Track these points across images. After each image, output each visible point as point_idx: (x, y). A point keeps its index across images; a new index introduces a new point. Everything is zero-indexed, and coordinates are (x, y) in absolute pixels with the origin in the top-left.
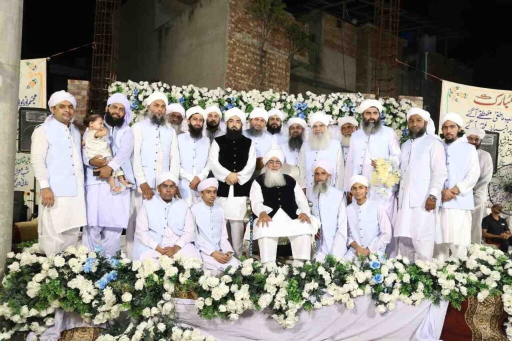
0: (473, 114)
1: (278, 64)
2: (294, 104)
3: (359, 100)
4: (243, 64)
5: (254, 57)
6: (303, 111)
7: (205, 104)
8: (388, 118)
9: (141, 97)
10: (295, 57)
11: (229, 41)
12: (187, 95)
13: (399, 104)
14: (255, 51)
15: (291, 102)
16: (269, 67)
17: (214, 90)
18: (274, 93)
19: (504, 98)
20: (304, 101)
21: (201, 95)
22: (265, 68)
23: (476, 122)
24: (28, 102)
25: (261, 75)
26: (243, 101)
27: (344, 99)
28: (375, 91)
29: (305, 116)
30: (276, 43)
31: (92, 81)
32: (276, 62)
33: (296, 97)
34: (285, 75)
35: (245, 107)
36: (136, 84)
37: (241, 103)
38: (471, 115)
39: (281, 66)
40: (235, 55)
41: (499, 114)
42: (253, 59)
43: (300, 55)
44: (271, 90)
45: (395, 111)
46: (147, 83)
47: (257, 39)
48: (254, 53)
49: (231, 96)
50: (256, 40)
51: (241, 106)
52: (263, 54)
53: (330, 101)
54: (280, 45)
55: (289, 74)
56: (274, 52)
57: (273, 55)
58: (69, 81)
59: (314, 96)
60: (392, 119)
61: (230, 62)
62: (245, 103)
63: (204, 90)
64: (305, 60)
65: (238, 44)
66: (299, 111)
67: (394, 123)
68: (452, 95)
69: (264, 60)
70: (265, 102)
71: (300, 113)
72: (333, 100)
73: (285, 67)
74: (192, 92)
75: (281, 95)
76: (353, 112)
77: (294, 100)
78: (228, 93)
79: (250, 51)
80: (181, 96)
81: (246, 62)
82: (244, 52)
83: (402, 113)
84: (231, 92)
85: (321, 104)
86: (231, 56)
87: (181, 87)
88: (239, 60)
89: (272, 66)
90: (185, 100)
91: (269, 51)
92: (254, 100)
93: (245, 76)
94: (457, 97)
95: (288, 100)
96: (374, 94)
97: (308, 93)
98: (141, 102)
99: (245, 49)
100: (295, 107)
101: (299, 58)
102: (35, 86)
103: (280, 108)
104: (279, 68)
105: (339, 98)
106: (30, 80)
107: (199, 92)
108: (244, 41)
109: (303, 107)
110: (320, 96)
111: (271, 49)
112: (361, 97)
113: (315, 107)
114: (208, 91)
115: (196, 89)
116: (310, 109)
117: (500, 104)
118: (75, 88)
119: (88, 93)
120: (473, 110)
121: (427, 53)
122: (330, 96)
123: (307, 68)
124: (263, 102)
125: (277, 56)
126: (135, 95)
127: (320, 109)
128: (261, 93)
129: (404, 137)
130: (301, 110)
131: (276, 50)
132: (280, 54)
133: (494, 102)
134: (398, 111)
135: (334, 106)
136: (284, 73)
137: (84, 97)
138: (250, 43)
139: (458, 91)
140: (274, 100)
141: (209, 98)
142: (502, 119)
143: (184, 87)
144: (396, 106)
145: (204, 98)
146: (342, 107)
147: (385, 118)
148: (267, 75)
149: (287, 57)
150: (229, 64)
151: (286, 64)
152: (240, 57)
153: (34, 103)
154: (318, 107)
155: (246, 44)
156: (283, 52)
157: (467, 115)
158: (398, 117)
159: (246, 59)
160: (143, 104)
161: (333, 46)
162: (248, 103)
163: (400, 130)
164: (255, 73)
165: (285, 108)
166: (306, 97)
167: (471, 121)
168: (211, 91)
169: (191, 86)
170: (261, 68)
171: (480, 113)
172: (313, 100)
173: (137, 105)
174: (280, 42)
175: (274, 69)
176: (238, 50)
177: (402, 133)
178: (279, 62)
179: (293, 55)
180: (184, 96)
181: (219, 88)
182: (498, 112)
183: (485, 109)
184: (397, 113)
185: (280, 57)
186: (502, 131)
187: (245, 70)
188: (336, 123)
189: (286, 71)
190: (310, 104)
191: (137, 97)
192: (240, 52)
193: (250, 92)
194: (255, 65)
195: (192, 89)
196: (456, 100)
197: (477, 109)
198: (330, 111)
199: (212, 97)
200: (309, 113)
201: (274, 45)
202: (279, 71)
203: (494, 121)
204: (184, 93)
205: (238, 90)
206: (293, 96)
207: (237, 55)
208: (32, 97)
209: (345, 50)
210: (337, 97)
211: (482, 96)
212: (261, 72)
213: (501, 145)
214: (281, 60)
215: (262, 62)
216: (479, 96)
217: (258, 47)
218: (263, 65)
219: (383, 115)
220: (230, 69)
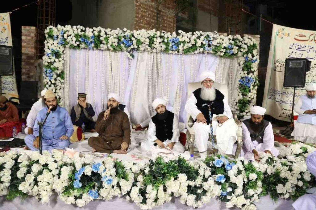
0: (294, 47)
1: (168, 19)
2: (170, 39)
3: (215, 36)
4: (146, 18)
5: (152, 14)
6: (176, 44)
7: (108, 40)
8: (235, 49)
9: (65, 36)
10: (180, 15)
11: (136, 3)
12: (96, 33)
13: (243, 39)
14: (153, 10)
15: (168, 38)
16: (162, 21)
17: (115, 30)
18: (156, 31)
19: (315, 36)
20: (177, 36)
21: (106, 34)
22: (160, 21)
23: (296, 52)
24: (4, 42)
25: (157, 26)
26: (134, 37)
27: (205, 36)
28: (227, 31)
29: (177, 47)
30: (167, 5)
31: (38, 27)
32: (167, 17)
33: (171, 34)
34: (173, 26)
35: (136, 41)
36: (63, 27)
37: (133, 39)
38: (292, 48)
39: (170, 20)
40: (140, 13)
41: (311, 47)
42: (152, 15)
43: (183, 13)
44: (154, 30)
45: (240, 44)
46: (70, 26)
47: (155, 3)
48: (152, 12)
49: (126, 34)
50: (153, 3)
51: (133, 41)
52: (158, 12)
53: (195, 37)
54: (169, 7)
55: (175, 25)
56: (166, 11)
57: (165, 13)
58: (22, 27)
59: (184, 33)
60: (238, 49)
61: (136, 17)
62: (136, 39)
63: (108, 30)
64: (186, 16)
65: (142, 5)
66: (173, 44)
67: (239, 52)
68: (279, 34)
69: (159, 16)
70: (150, 38)
71: (174, 45)
72: (197, 36)
73: (173, 21)
74: (100, 31)
75: (161, 33)
76: (211, 44)
77: (170, 36)
78: (124, 32)
79: (150, 10)
80: (92, 34)
81: (147, 17)
82: (146, 11)
83: (245, 45)
84: (126, 31)
85: (188, 39)
86: (138, 13)
87: (92, 28)
88: (143, 16)
89: (164, 20)
90: (95, 37)
91: (163, 11)
92: (142, 36)
93: (147, 26)
94: (282, 35)
95: (166, 36)
96: (227, 33)
97: (180, 31)
98: (66, 40)
99: (147, 9)
100: (170, 41)
101: (181, 15)
102: (6, 31)
103: (160, 41)
104: (169, 21)
105: (201, 35)
106: (2, 27)
107: (105, 31)
108: (146, 4)
109: (176, 41)
110: (188, 33)
111: (164, 9)
112: (216, 34)
113: (184, 41)
114: (111, 31)
115: (103, 30)
116: (181, 42)
117: (312, 41)
118: (27, 32)
119: (35, 35)
120: (293, 44)
121: (261, 15)
122: (195, 33)
123: (187, 22)
124: (148, 38)
125: (168, 14)
126: (61, 35)
127: (188, 43)
128: (147, 32)
129: (246, 62)
130: (175, 43)
131: (167, 9)
132: (170, 13)
133: (308, 39)
134: (242, 44)
135: (198, 40)
136: (172, 24)
137: (32, 38)
138: (150, 5)
139: (283, 32)
140: (156, 36)
141: (111, 35)
142: (313, 51)
143: (94, 28)
144: (241, 40)
145: (108, 36)
146: (203, 41)
147: (233, 49)
148: (161, 25)
149: (174, 15)
150: (136, 18)
151: (174, 19)
152: (143, 14)
153: (7, 43)
154: (186, 40)
155: (147, 6)
156: (172, 11)
157: (289, 48)
158: (242, 48)
159: (148, 15)
160: (68, 40)
161: (204, 9)
162: (138, 38)
163: (243, 57)
164: (153, 24)
165: (163, 41)
166: (178, 34)
167: (292, 52)
168: (113, 31)
169: (99, 28)
170: (157, 21)
171: (298, 46)
172: (183, 36)
173: (63, 42)
174: (169, 5)
175: (166, 22)
176: (142, 9)
177: (244, 59)
178: (169, 18)
179: (178, 14)
180: (94, 34)
181: (118, 29)
182: (310, 46)
183: (302, 44)
184: (242, 45)
185: (170, 14)
186: (313, 59)
187: (147, 22)
188: (199, 52)
189: (173, 24)
190: (181, 39)
191: (63, 36)
192: (144, 10)
193: (139, 31)
194: (154, 19)
195: (100, 30)
196: (282, 38)
197: (296, 44)
198: (194, 43)
199: (113, 35)
200: (180, 45)
201: (166, 7)
202: (169, 23)
203: (308, 52)
204: (94, 32)
205: (131, 30)
206: (169, 33)
207: (142, 13)
208: (5, 39)
209: (211, 12)
210: (200, 34)
211: (299, 35)
212: (157, 24)
213: (312, 68)
214: (170, 16)
215: (158, 18)
216: (298, 35)
217: (156, 8)
218: (159, 19)
219: (231, 47)
220: (137, 21)
